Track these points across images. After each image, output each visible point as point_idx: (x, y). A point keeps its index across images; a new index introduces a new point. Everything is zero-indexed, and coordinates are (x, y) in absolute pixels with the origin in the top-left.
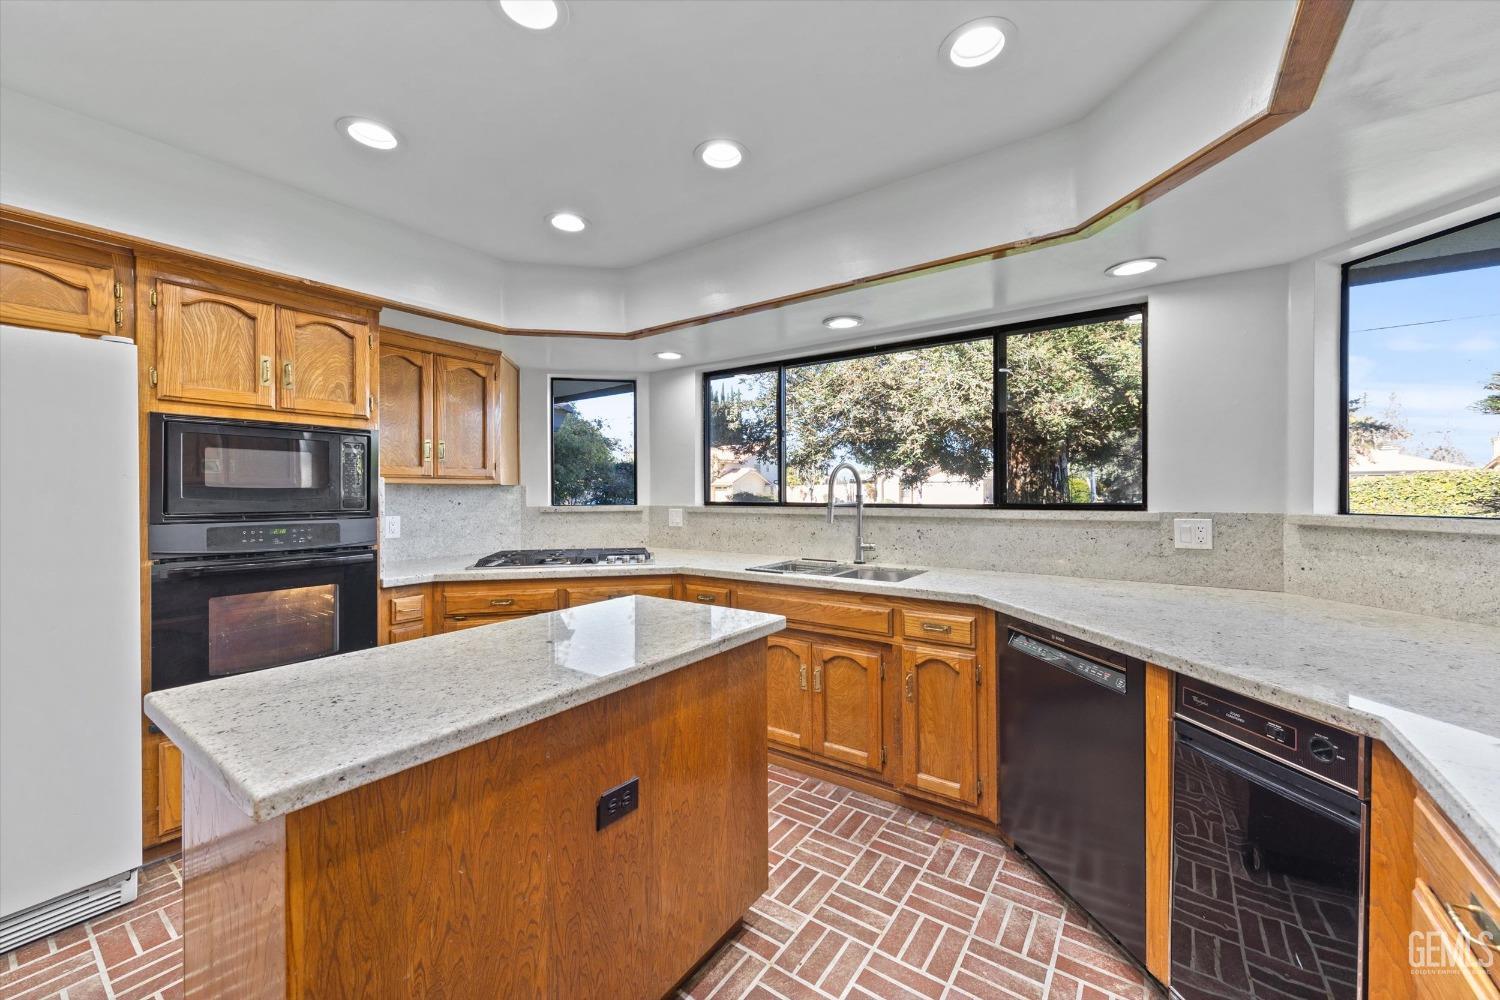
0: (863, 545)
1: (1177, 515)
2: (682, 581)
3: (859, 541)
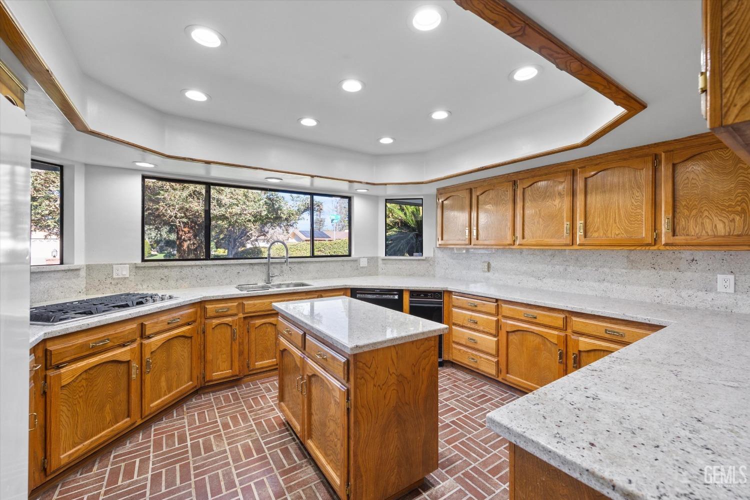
0: (271, 275)
1: (361, 258)
2: (201, 304)
3: (269, 274)
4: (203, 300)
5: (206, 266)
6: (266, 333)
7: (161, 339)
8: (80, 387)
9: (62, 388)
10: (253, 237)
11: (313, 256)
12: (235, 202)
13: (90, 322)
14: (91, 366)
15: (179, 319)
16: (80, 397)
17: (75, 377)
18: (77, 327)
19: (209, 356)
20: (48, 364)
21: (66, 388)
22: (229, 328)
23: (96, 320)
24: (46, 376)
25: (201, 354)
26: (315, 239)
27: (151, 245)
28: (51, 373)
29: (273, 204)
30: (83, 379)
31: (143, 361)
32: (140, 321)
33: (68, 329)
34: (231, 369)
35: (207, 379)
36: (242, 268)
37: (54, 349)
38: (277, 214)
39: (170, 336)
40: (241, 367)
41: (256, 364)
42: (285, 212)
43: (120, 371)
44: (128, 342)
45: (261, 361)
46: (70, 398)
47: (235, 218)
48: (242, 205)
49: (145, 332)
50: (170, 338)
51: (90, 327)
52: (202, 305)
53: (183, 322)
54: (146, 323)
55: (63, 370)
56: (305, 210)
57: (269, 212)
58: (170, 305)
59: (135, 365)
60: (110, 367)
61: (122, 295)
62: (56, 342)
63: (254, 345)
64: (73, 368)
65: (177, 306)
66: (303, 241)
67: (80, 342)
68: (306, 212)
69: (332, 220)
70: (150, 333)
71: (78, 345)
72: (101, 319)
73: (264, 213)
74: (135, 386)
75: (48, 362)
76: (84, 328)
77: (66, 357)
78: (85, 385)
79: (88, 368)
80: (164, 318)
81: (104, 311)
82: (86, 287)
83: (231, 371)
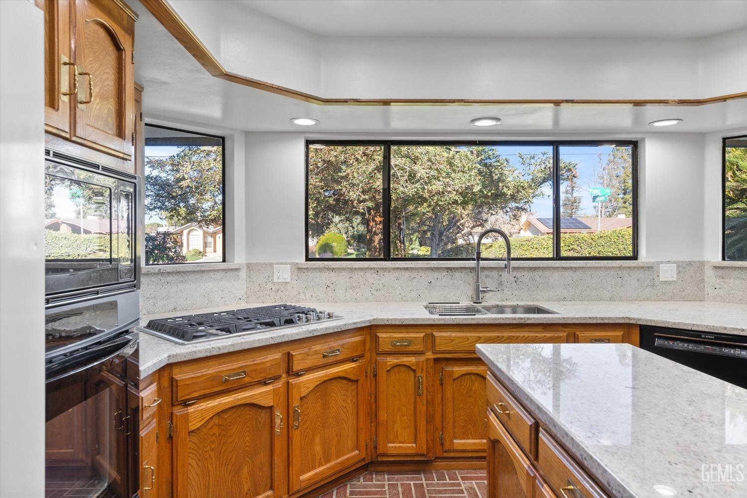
0: (481, 289)
1: (662, 263)
2: (371, 330)
3: (478, 287)
4: (373, 323)
5: (385, 269)
6: (471, 390)
7: (313, 379)
8: (212, 436)
9: (192, 433)
10: (466, 229)
11: (558, 257)
12: (435, 173)
13: (222, 344)
14: (223, 408)
15: (339, 350)
16: (212, 450)
17: (205, 420)
18: (206, 351)
19: (383, 416)
20: (174, 399)
21: (195, 434)
22: (412, 374)
23: (230, 343)
24: (172, 414)
25: (371, 409)
26: (562, 230)
27: (348, 241)
28: (178, 411)
29: (491, 172)
30: (215, 424)
31: (290, 409)
32: (286, 349)
33: (195, 352)
34: (415, 443)
35: (380, 450)
36: (436, 274)
37: (180, 378)
38: (497, 189)
39: (326, 375)
40: (430, 442)
41: (455, 441)
42: (511, 185)
43: (260, 419)
44: (270, 379)
45: (464, 438)
46: (200, 448)
47: (435, 198)
48: (445, 178)
49: (293, 366)
50: (327, 379)
51: (221, 352)
52: (373, 331)
53: (345, 356)
54: (294, 354)
55: (191, 409)
56: (544, 180)
57: (484, 186)
58: (326, 328)
59: (279, 415)
60: (248, 412)
61: (275, 307)
62: (184, 369)
63: (451, 410)
64: (202, 408)
65: (336, 330)
66: (543, 234)
67: (210, 372)
68: (547, 184)
69: (595, 198)
70: (299, 369)
71: (208, 376)
72: (235, 342)
73: (477, 189)
74: (280, 444)
75: (174, 395)
76: (215, 353)
77: (195, 391)
78: (217, 433)
79: (220, 410)
80: (317, 347)
81: (244, 330)
82: (246, 293)
83: (414, 445)
